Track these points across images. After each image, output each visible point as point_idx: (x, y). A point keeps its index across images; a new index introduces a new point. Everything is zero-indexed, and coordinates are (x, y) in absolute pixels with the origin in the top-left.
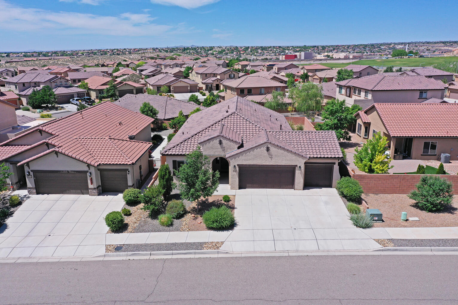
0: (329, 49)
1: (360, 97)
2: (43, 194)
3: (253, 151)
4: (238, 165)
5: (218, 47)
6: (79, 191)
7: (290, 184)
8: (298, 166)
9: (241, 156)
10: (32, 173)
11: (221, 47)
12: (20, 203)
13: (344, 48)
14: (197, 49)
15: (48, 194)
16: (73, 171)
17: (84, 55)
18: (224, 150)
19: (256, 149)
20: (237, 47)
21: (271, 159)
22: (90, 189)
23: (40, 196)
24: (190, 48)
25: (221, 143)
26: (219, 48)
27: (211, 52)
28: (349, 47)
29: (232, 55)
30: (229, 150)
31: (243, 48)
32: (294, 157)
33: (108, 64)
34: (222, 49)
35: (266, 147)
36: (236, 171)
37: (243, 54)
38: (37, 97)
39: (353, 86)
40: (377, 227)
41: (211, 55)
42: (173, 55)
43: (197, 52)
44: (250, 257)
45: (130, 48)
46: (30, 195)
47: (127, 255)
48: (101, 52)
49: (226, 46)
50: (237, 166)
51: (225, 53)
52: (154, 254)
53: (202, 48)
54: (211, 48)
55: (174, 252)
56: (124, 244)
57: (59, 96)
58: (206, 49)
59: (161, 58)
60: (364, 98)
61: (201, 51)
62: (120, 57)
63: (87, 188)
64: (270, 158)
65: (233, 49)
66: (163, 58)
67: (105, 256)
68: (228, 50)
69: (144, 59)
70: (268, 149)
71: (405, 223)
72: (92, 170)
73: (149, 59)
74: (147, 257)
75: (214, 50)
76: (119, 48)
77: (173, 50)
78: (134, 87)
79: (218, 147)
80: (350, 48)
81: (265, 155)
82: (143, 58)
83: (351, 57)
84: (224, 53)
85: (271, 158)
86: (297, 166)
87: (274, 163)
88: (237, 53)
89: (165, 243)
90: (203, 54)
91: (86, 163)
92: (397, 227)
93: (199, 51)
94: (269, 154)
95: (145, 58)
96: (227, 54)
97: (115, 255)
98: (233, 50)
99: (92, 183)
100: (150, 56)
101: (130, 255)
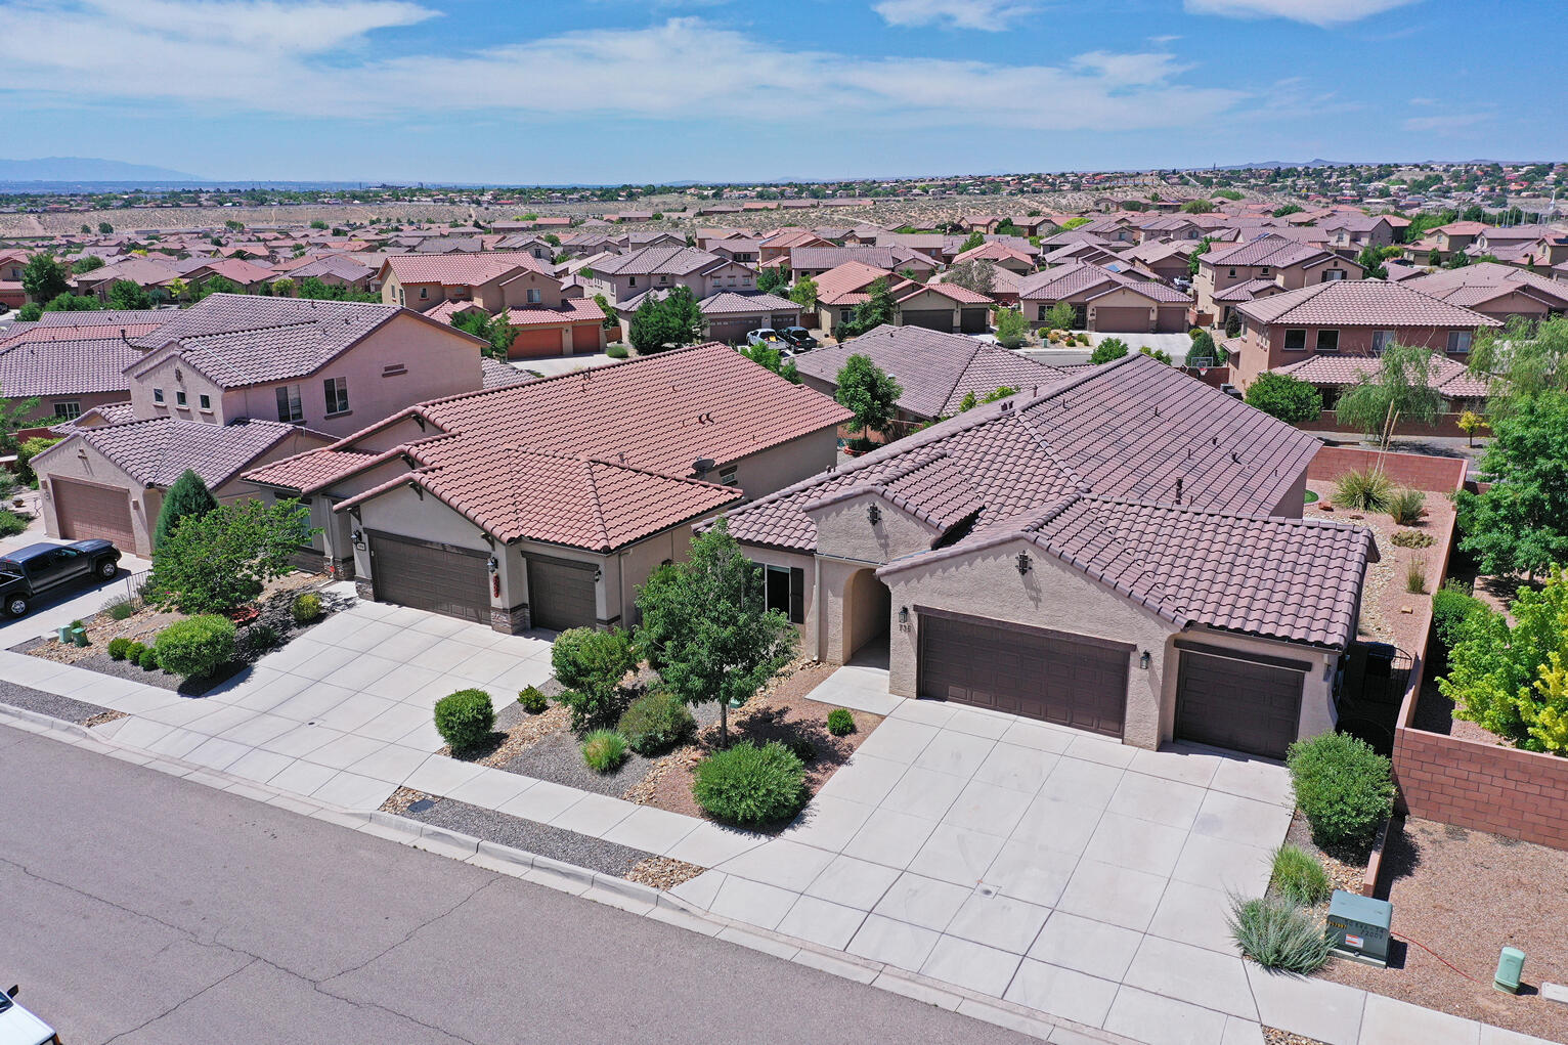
2: (390, 602)
3: (970, 565)
4: (916, 608)
5: (1417, 166)
6: (471, 611)
7: (1108, 716)
8: (1141, 650)
9: (928, 575)
10: (365, 537)
11: (1428, 167)
12: (319, 618)
14: (1325, 175)
15: (401, 605)
16: (457, 547)
17: (927, 192)
18: (885, 546)
19: (979, 560)
20: (1497, 167)
21: (1037, 606)
22: (495, 609)
23: (382, 605)
24: (1300, 169)
25: (875, 517)
26: (1418, 170)
27: (1380, 184)
29: (1468, 195)
30: (901, 549)
31: (1525, 169)
32: (1124, 612)
33: (972, 225)
34: (1431, 173)
35: (1017, 555)
36: (909, 630)
37: (1519, 192)
38: (652, 319)
40: (1344, 980)
41: (1378, 197)
42: (1213, 197)
43: (1323, 185)
44: (739, 947)
45: (1079, 170)
46: (359, 601)
47: (421, 833)
48: (983, 183)
49: (1450, 161)
50: (911, 611)
51: (1439, 189)
52: (486, 851)
53: (1348, 171)
54: (1385, 171)
55: (541, 859)
56: (443, 798)
57: (712, 320)
58: (1364, 174)
59: (1165, 206)
61: (1343, 181)
62: (1026, 201)
63: (488, 608)
64: (1032, 598)
65: (1479, 173)
66: (1170, 206)
67: (370, 818)
68: (1456, 177)
69: (1103, 209)
70: (1024, 566)
71: (1506, 1004)
72: (500, 553)
73: (1120, 208)
74: (459, 854)
75: (1393, 177)
76: (1043, 170)
77: (1232, 179)
78: (958, 302)
79: (866, 532)
81: (1014, 585)
82: (1102, 206)
84: (1433, 188)
85: (1037, 600)
86: (1134, 647)
87: (1044, 623)
88: (1493, 189)
89: (543, 825)
90: (1343, 195)
91: (481, 527)
92: (1437, 1007)
93: (1333, 180)
94: (1029, 585)
95: (1107, 206)
96: (1448, 192)
97: (394, 822)
98: (1477, 178)
99: (498, 592)
100: (1129, 198)
101: (428, 836)
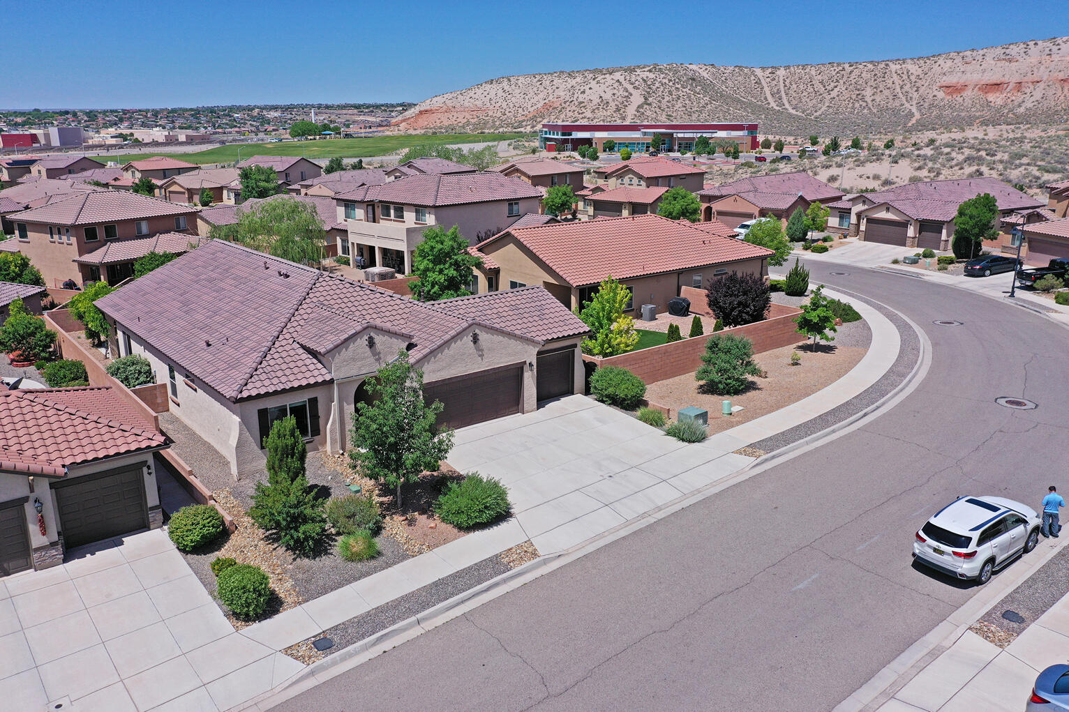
0: (108, 119)
1: (404, 222)
3: (448, 349)
7: (513, 404)
8: (528, 362)
9: (426, 364)
13: (146, 117)
18: (378, 360)
19: (453, 344)
21: (482, 359)
25: (371, 343)
28: (156, 113)
30: (389, 357)
32: (520, 346)
35: (471, 334)
39: (380, 202)
52: (425, 619)
56: (323, 632)
60: (415, 223)
64: (479, 356)
67: (312, 673)
70: (475, 339)
71: (736, 419)
72: (43, 490)
74: (418, 631)
79: (366, 355)
80: (161, 118)
81: (471, 351)
83: (182, 138)
85: (482, 356)
86: (525, 363)
87: (487, 367)
94: (478, 349)
99: (44, 530)
101: (374, 644)
